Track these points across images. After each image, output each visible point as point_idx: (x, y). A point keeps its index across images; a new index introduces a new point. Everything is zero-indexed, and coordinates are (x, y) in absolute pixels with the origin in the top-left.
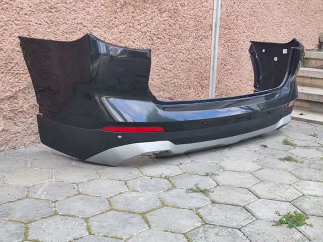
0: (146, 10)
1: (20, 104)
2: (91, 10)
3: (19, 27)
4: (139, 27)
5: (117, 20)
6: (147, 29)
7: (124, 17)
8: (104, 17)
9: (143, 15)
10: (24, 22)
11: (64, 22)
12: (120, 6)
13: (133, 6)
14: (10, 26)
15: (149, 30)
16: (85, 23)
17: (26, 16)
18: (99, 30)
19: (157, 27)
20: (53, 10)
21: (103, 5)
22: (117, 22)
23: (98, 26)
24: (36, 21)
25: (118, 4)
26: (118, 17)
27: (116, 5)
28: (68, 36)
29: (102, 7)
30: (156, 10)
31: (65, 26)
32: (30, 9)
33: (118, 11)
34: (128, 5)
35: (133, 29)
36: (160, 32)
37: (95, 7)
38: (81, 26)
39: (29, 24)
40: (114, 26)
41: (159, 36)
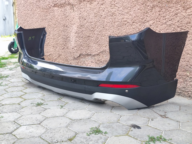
0: (170, 9)
1: (101, 58)
2: (131, 13)
3: (101, 24)
4: (165, 21)
5: (148, 18)
6: (172, 22)
7: (153, 15)
8: (139, 16)
9: (168, 13)
10: (102, 22)
11: (117, 20)
12: (150, 9)
13: (160, 7)
14: (97, 24)
15: (173, 23)
16: (128, 21)
17: (104, 19)
18: (136, 24)
19: (180, 20)
20: (113, 15)
21: (139, 9)
22: (148, 19)
23: (136, 22)
24: (106, 21)
25: (148, 7)
26: (149, 15)
27: (147, 8)
28: (119, 28)
29: (138, 10)
30: (180, 8)
31: (118, 23)
32: (105, 15)
33: (148, 11)
34: (156, 7)
35: (159, 23)
36: (183, 25)
37: (134, 11)
38: (126, 23)
39: (104, 23)
40: (146, 21)
41: (183, 28)
